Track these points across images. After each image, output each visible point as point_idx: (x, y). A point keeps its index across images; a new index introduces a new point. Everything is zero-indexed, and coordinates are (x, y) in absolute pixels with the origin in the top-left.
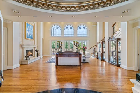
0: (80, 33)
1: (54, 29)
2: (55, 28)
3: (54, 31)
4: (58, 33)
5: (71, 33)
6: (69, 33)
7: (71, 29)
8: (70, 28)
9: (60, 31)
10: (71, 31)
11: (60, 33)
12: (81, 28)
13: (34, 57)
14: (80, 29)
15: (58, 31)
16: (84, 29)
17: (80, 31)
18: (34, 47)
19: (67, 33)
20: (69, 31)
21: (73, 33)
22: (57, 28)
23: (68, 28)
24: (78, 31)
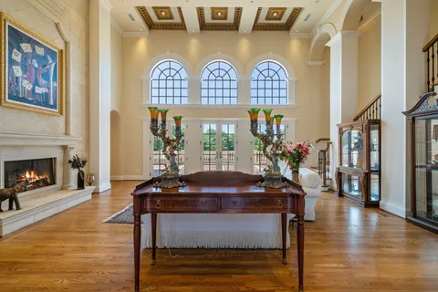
0: (261, 93)
1: (163, 77)
2: (167, 72)
3: (163, 84)
4: (177, 92)
5: (226, 93)
6: (219, 93)
7: (226, 77)
8: (222, 73)
9: (185, 84)
10: (226, 84)
11: (185, 93)
12: (265, 73)
13: (62, 189)
14: (261, 77)
15: (177, 84)
16: (276, 77)
17: (261, 84)
18: (65, 148)
19: (212, 93)
20: (219, 84)
21: (234, 93)
22: (173, 72)
23: (216, 73)
24: (254, 85)
